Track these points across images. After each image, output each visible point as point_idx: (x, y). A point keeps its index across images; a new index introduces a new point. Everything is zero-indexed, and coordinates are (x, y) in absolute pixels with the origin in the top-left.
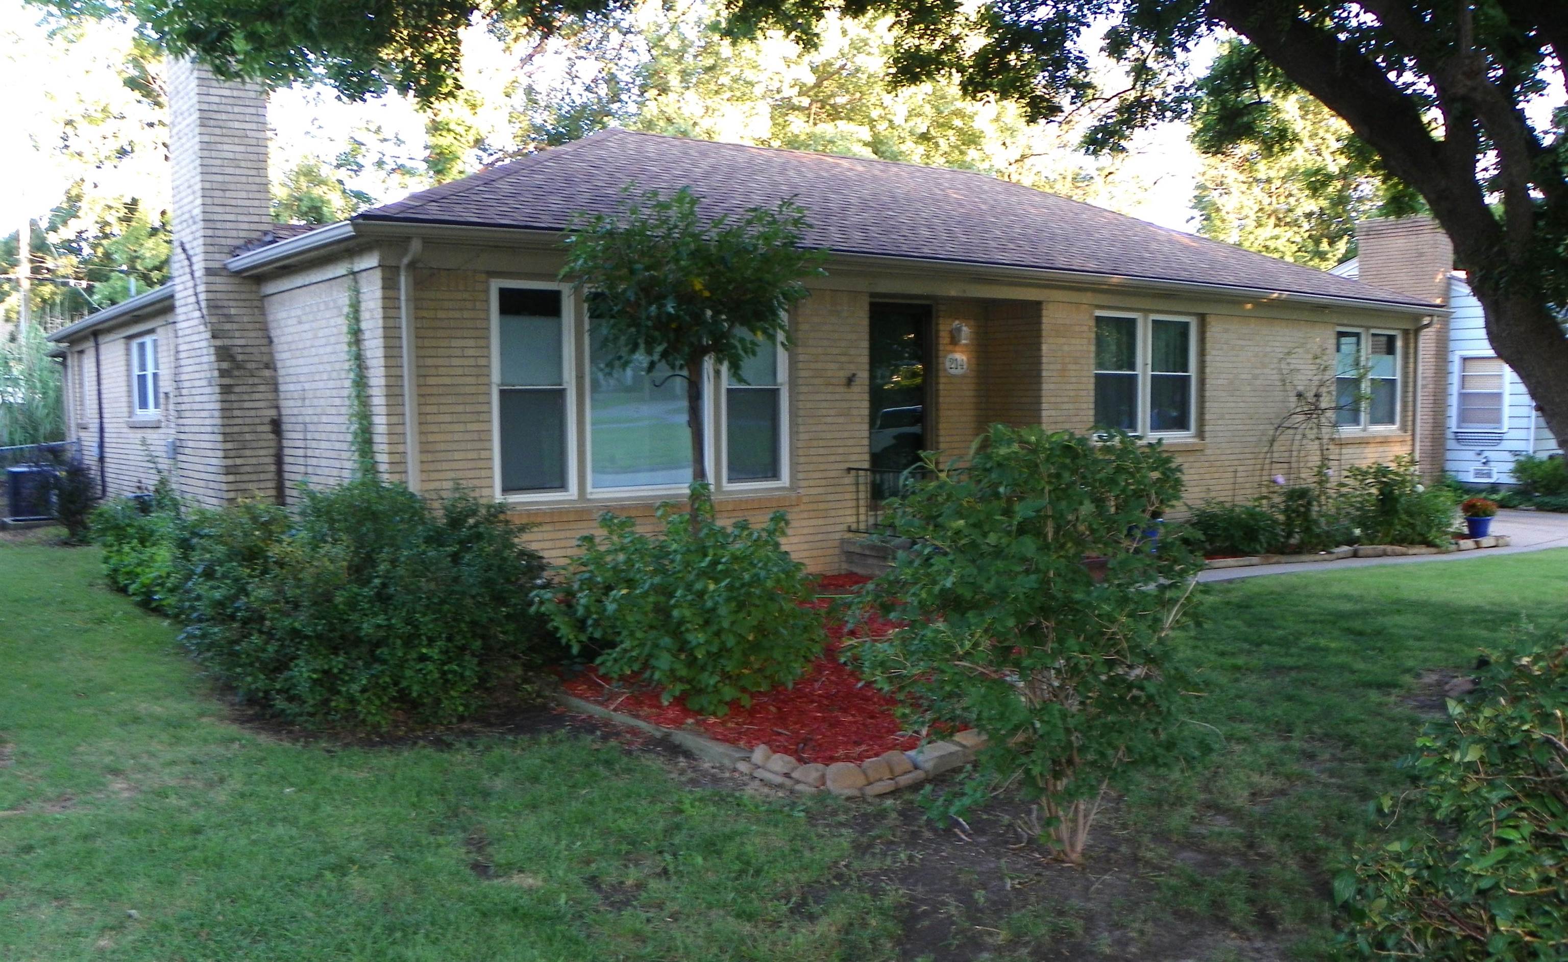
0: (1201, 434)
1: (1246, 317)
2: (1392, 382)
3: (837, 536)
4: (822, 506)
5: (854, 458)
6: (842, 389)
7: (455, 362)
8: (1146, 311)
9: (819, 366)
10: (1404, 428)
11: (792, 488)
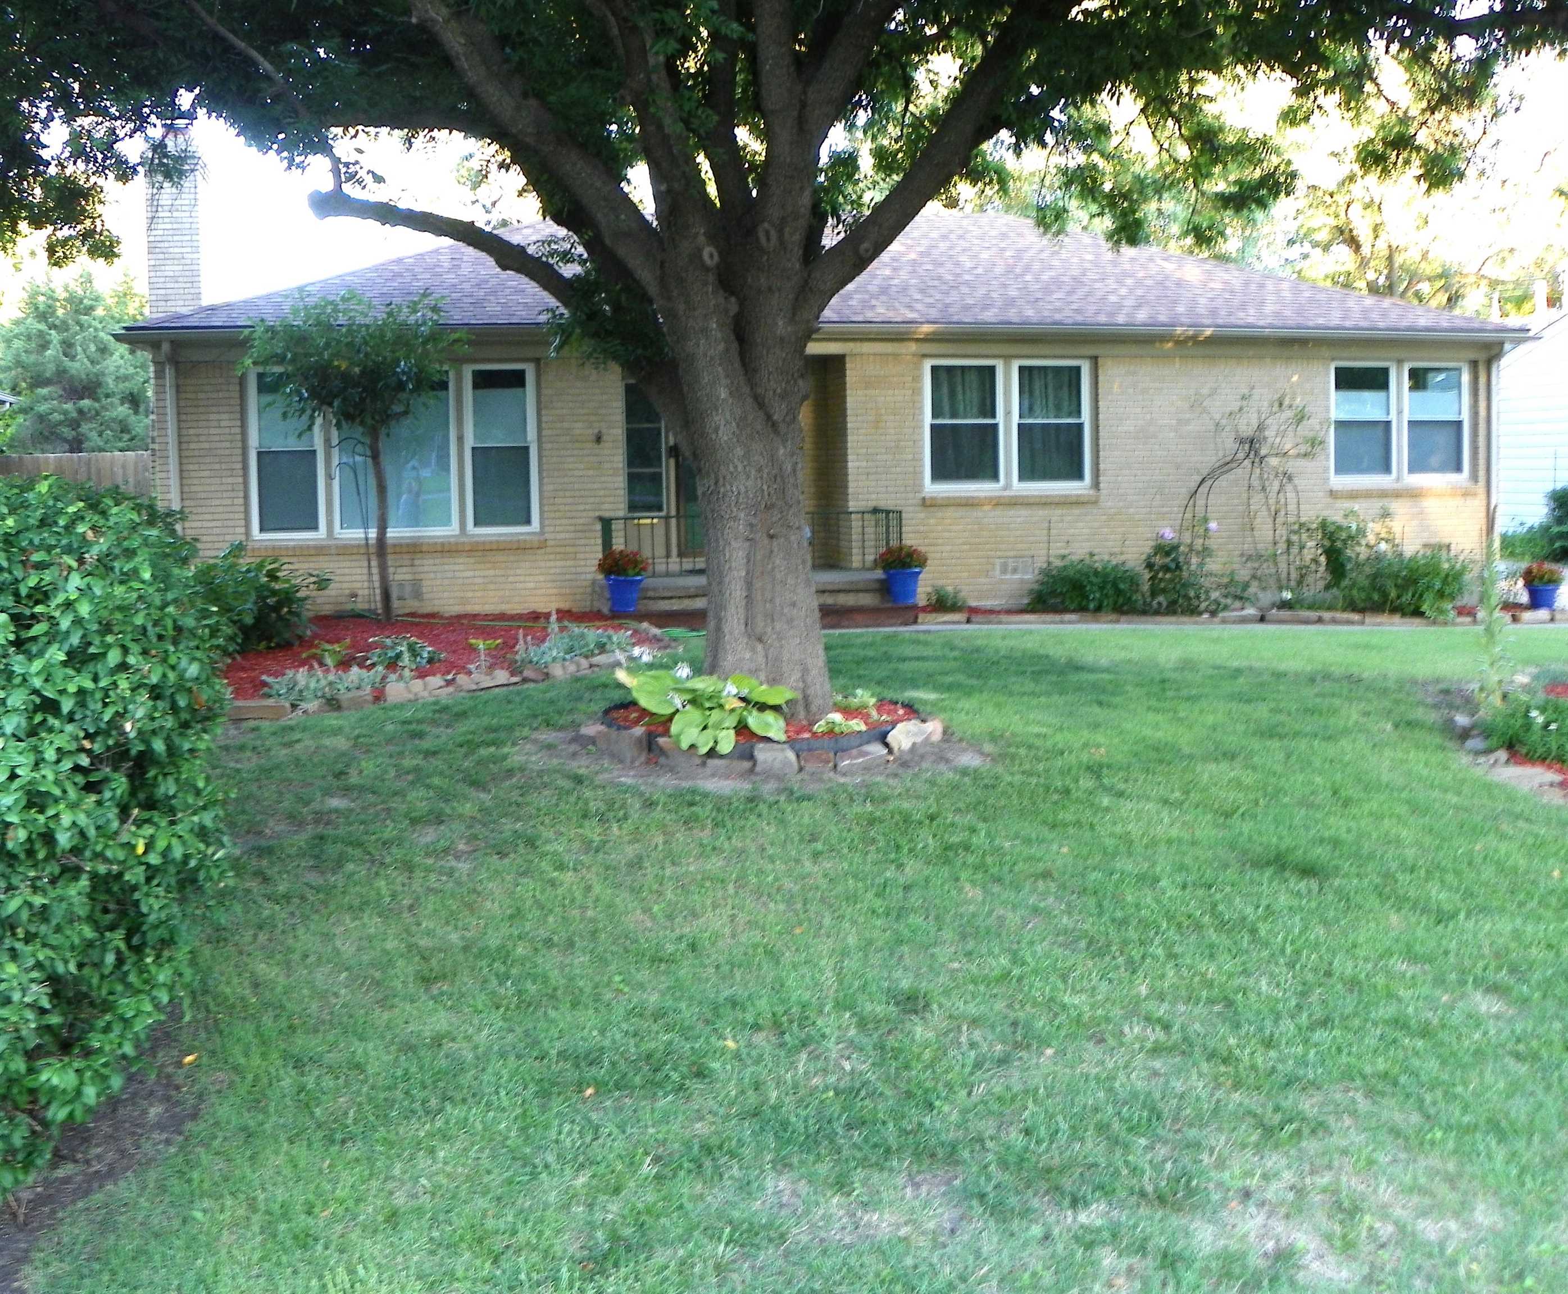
0: (1096, 485)
1: (1166, 356)
2: (1459, 424)
3: (589, 577)
4: (569, 549)
5: (606, 506)
6: (590, 445)
7: (212, 431)
8: (1007, 358)
9: (566, 425)
10: (1474, 477)
11: (542, 532)
